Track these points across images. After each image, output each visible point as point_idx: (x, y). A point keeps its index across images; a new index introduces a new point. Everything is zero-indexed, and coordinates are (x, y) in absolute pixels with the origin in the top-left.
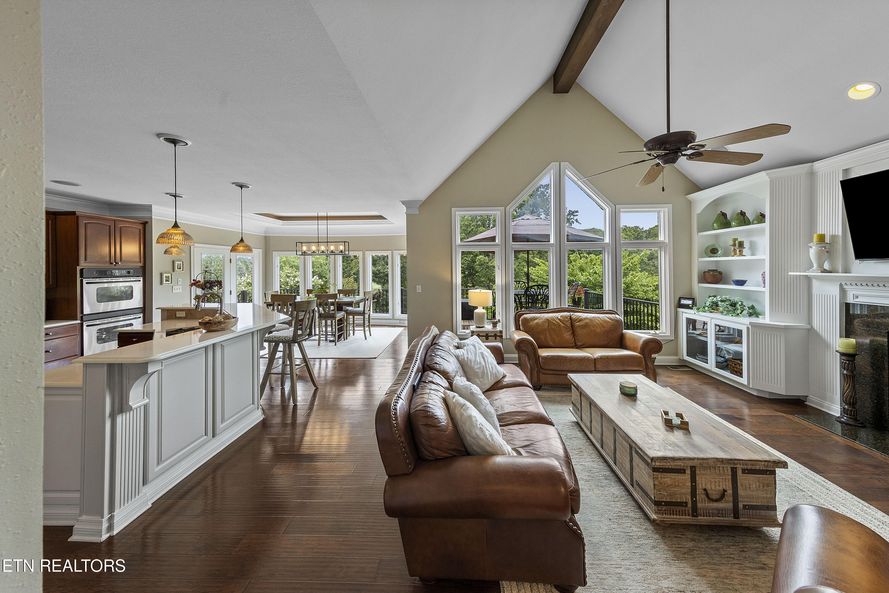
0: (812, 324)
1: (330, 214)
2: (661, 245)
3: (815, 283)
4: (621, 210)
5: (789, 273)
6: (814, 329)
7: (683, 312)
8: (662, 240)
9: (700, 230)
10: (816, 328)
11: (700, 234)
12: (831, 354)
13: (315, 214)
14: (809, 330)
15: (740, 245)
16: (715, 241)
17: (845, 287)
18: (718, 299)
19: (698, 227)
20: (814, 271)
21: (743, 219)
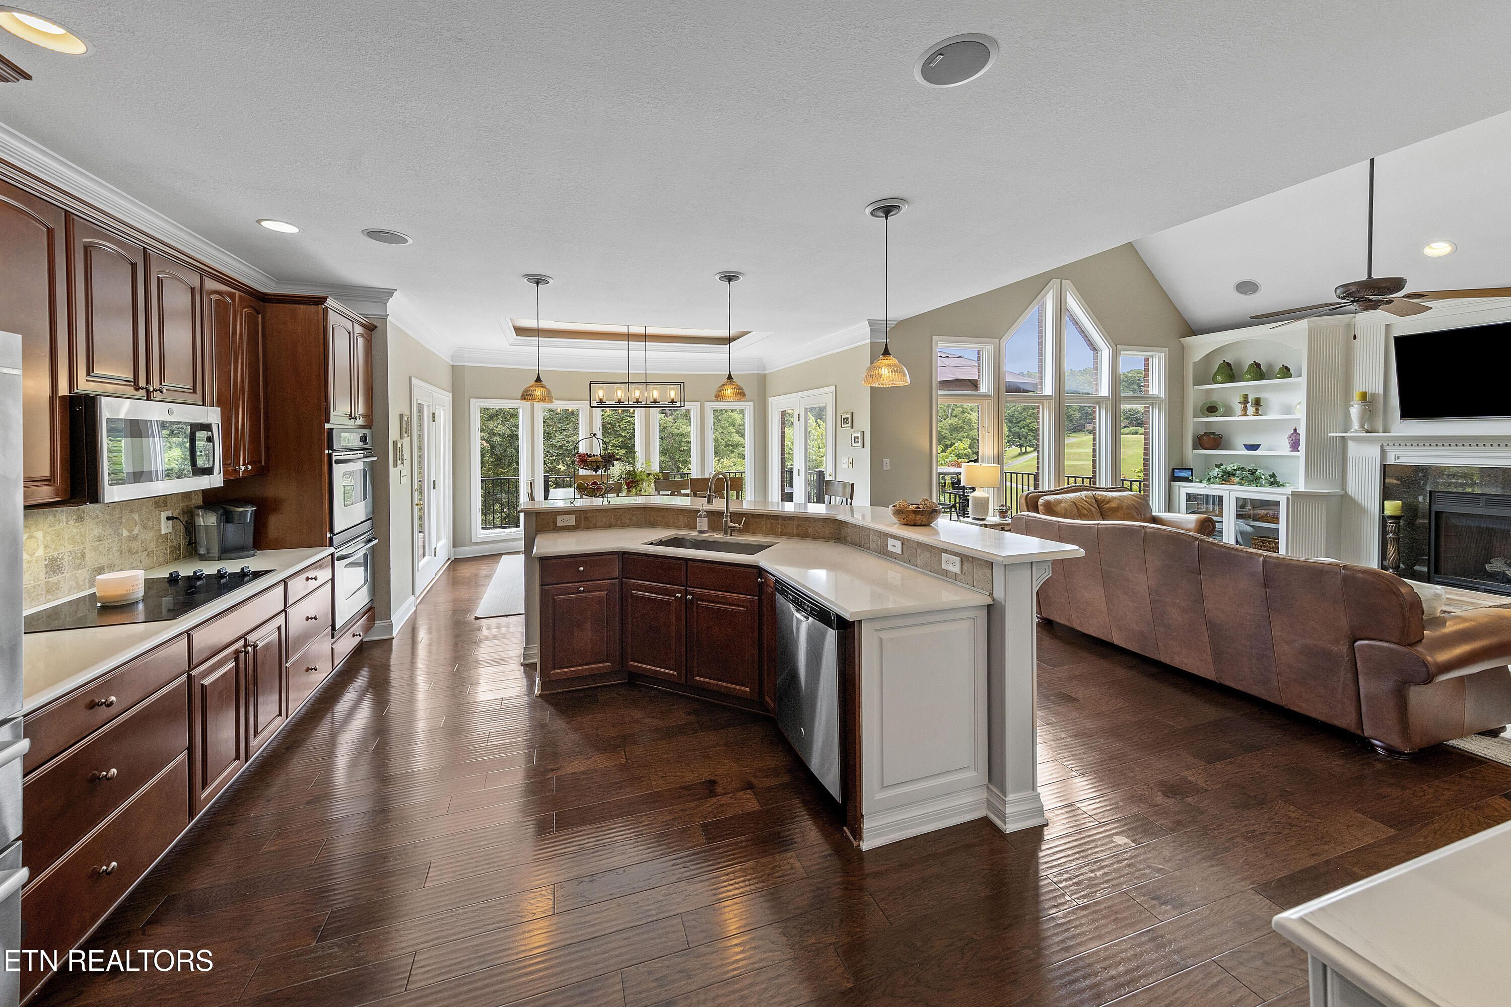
0: (1346, 489)
1: (651, 331)
2: (1153, 401)
3: (1351, 445)
4: (1122, 352)
5: (1330, 435)
6: (1348, 495)
7: (1179, 486)
8: (1154, 393)
9: (1195, 384)
10: (1350, 494)
11: (1196, 387)
12: (1369, 522)
13: (623, 329)
14: (1342, 496)
15: (1257, 402)
16: (1215, 398)
17: (1386, 448)
18: (1233, 468)
19: (1194, 379)
20: (1356, 431)
21: (1258, 372)
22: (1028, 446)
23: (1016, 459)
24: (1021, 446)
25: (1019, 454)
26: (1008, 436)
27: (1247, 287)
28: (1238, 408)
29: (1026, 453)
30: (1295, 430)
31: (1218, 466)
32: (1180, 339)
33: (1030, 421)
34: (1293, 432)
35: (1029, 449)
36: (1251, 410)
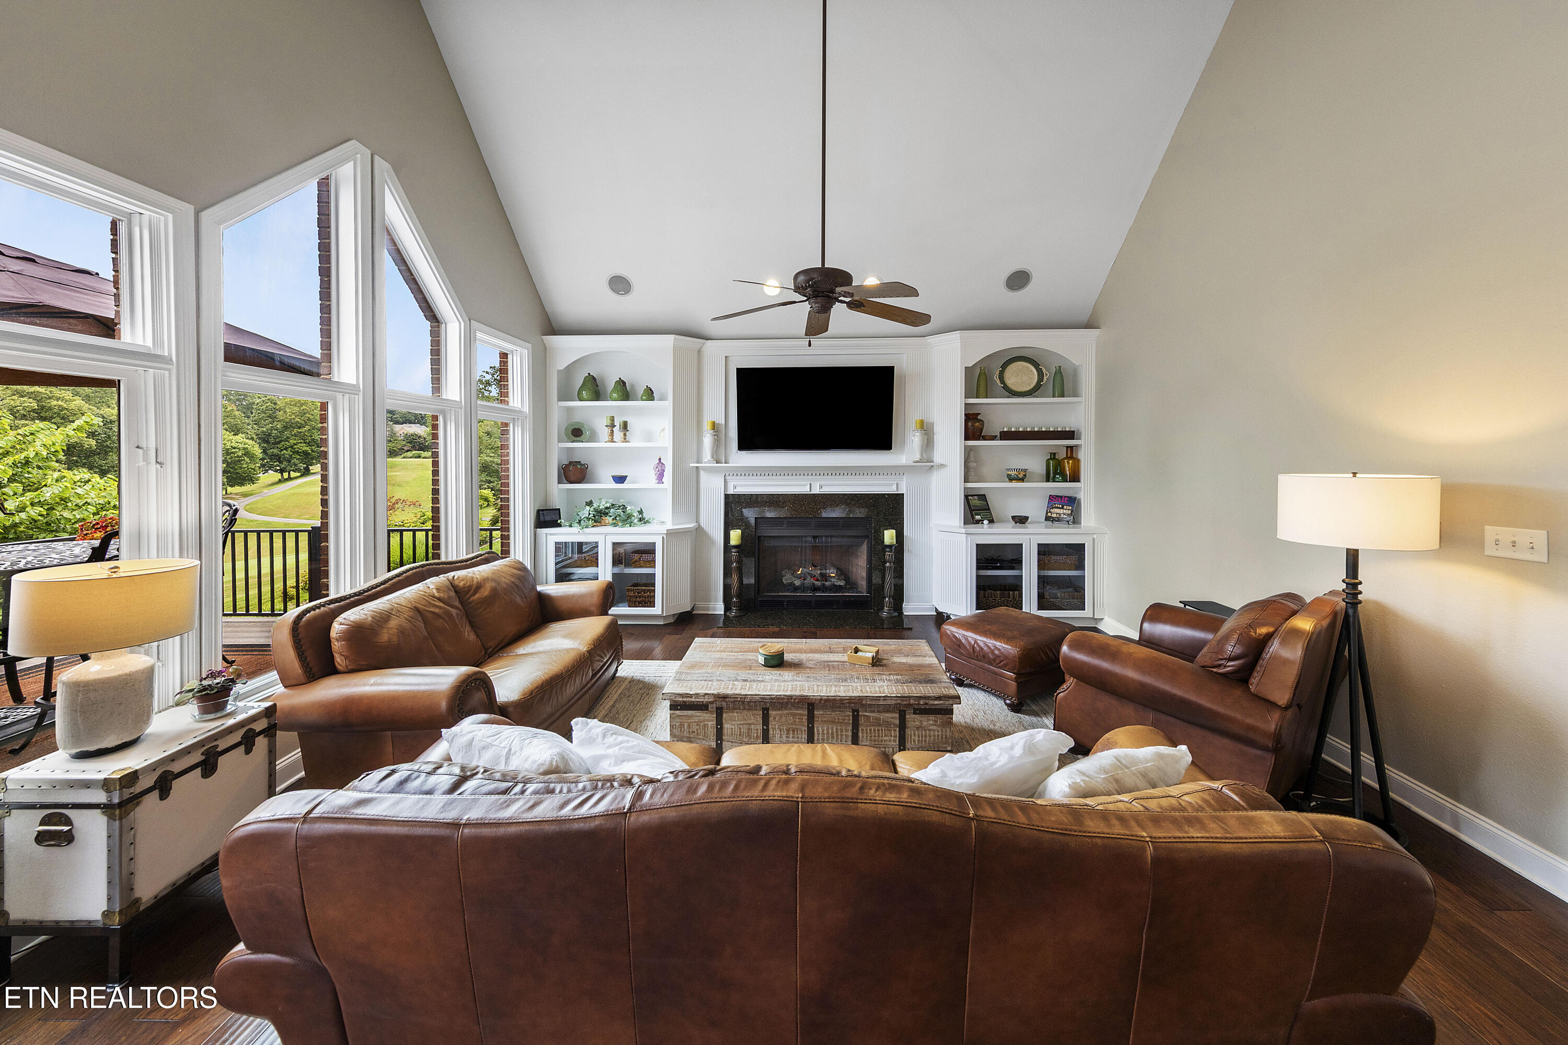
0: (700, 522)
2: (514, 416)
3: (703, 474)
4: (476, 333)
5: (688, 464)
6: (702, 528)
8: (516, 405)
9: (560, 399)
10: (702, 526)
11: (560, 403)
12: (716, 553)
14: (698, 529)
15: (625, 426)
16: (578, 418)
17: (727, 478)
18: (606, 505)
19: (558, 394)
20: (709, 462)
21: (624, 391)
22: (293, 471)
23: (274, 487)
24: (282, 471)
25: (280, 481)
26: (263, 459)
27: (620, 285)
28: (604, 432)
29: (290, 479)
30: (660, 459)
31: (590, 504)
32: (543, 337)
33: (295, 442)
34: (658, 462)
35: (293, 474)
36: (618, 434)
